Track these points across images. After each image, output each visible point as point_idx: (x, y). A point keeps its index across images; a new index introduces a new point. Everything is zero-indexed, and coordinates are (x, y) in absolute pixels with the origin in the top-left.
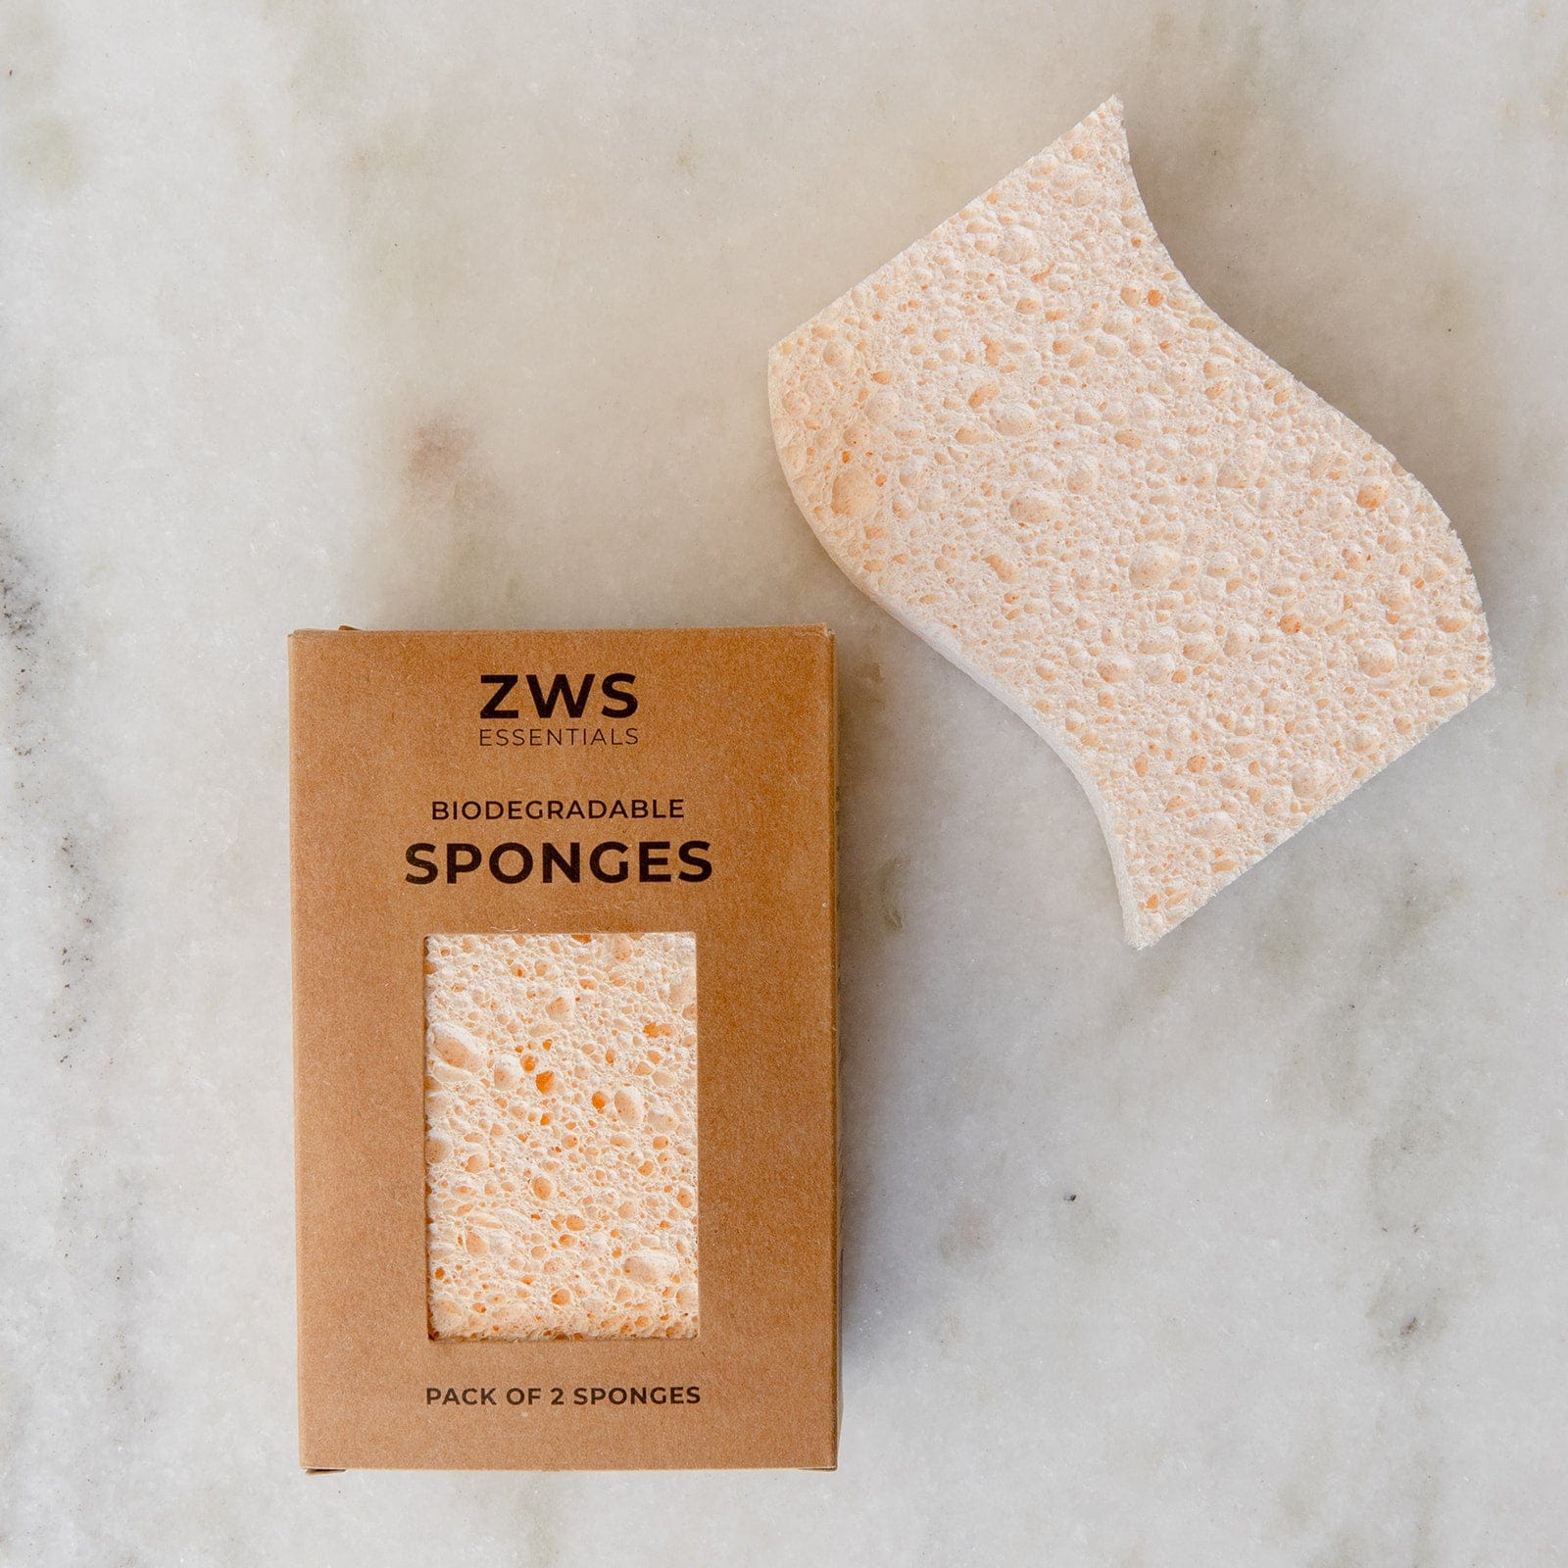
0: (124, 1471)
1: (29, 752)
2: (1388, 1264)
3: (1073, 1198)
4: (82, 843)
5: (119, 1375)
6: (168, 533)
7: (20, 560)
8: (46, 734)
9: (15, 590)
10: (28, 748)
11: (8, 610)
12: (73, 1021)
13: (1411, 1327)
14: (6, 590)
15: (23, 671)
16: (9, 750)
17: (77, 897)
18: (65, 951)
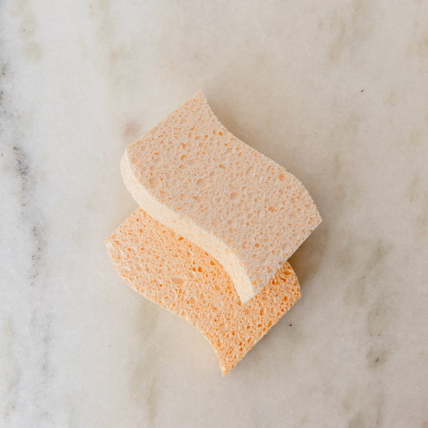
0: (45, 390)
1: (25, 205)
2: (372, 344)
3: (291, 325)
4: (38, 229)
5: (44, 366)
6: (62, 149)
7: (24, 156)
8: (29, 200)
9: (22, 163)
10: (25, 204)
11: (20, 168)
12: (35, 274)
13: (377, 360)
14: (20, 163)
15: (24, 184)
16: (20, 204)
17: (37, 242)
18: (33, 256)
